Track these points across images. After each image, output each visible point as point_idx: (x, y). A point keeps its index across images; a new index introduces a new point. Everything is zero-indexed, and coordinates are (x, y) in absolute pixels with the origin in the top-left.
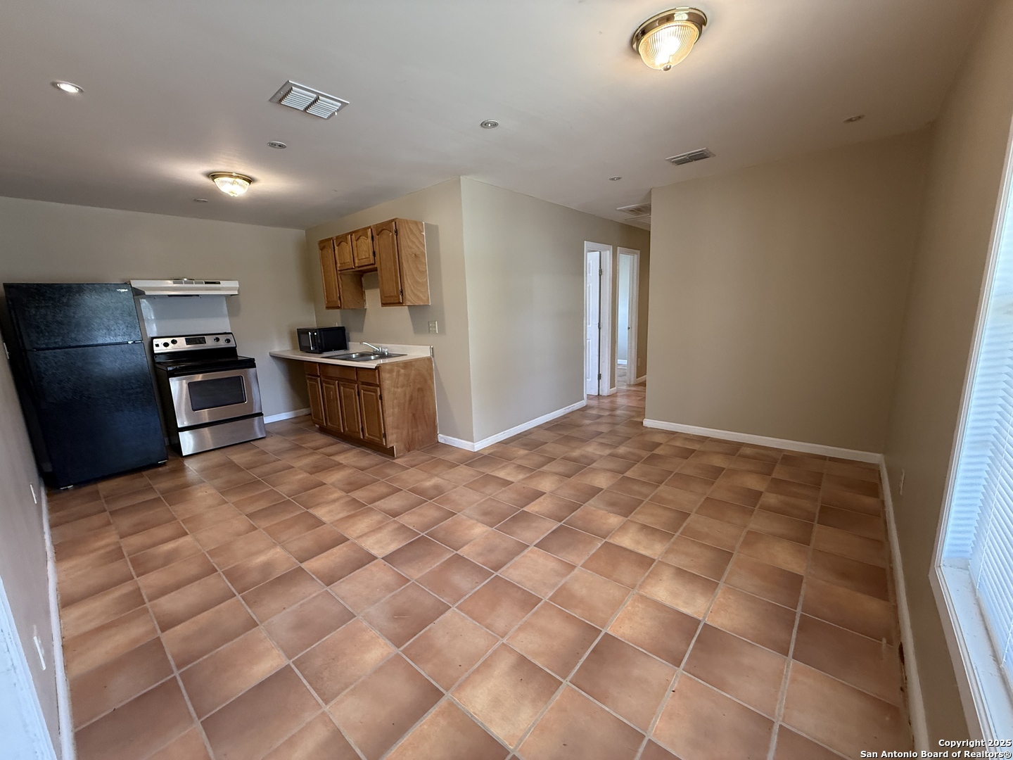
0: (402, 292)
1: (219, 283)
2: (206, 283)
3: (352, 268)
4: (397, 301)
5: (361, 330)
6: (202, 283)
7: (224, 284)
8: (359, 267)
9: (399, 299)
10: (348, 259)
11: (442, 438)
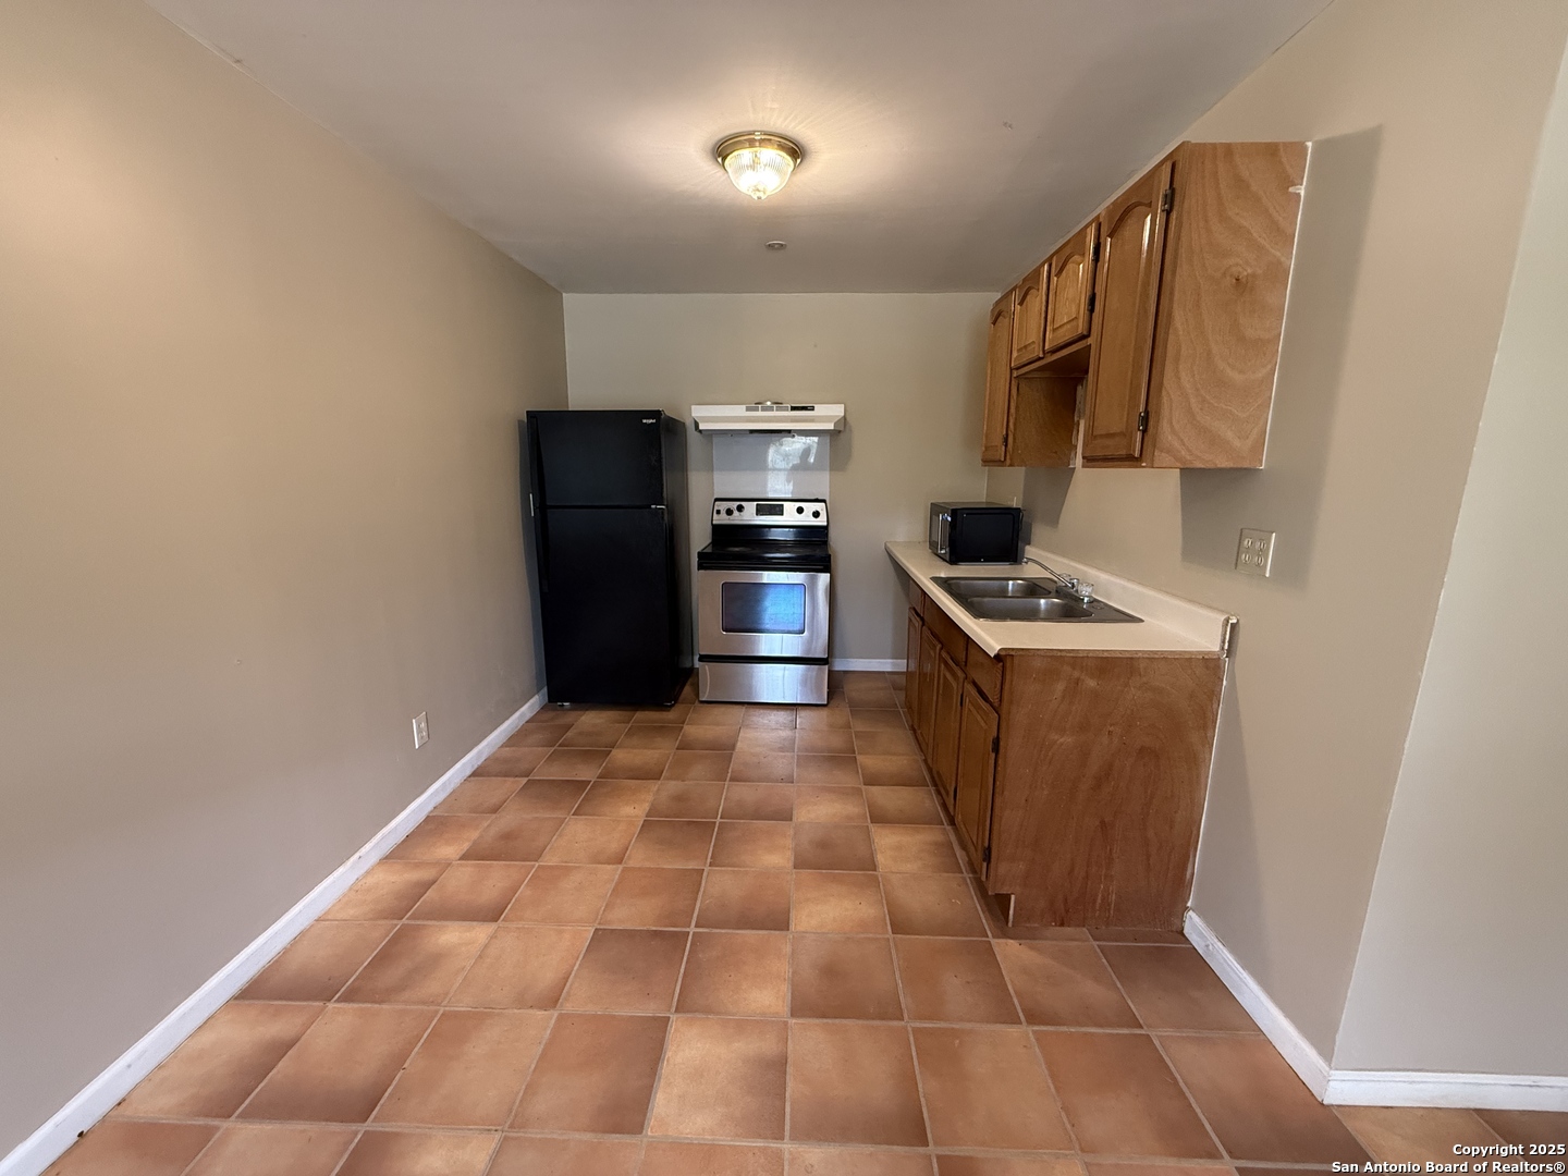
0: (1145, 420)
1: (813, 409)
2: (793, 409)
3: (1040, 359)
4: (1123, 452)
5: (1054, 520)
6: (786, 409)
7: (820, 410)
8: (1054, 351)
9: (1131, 445)
10: (1033, 336)
11: (1195, 927)
